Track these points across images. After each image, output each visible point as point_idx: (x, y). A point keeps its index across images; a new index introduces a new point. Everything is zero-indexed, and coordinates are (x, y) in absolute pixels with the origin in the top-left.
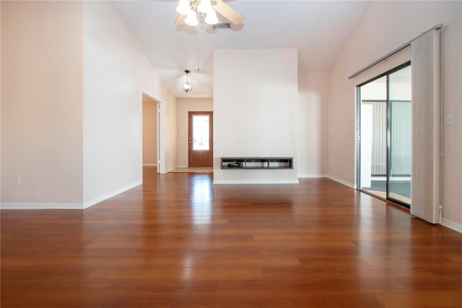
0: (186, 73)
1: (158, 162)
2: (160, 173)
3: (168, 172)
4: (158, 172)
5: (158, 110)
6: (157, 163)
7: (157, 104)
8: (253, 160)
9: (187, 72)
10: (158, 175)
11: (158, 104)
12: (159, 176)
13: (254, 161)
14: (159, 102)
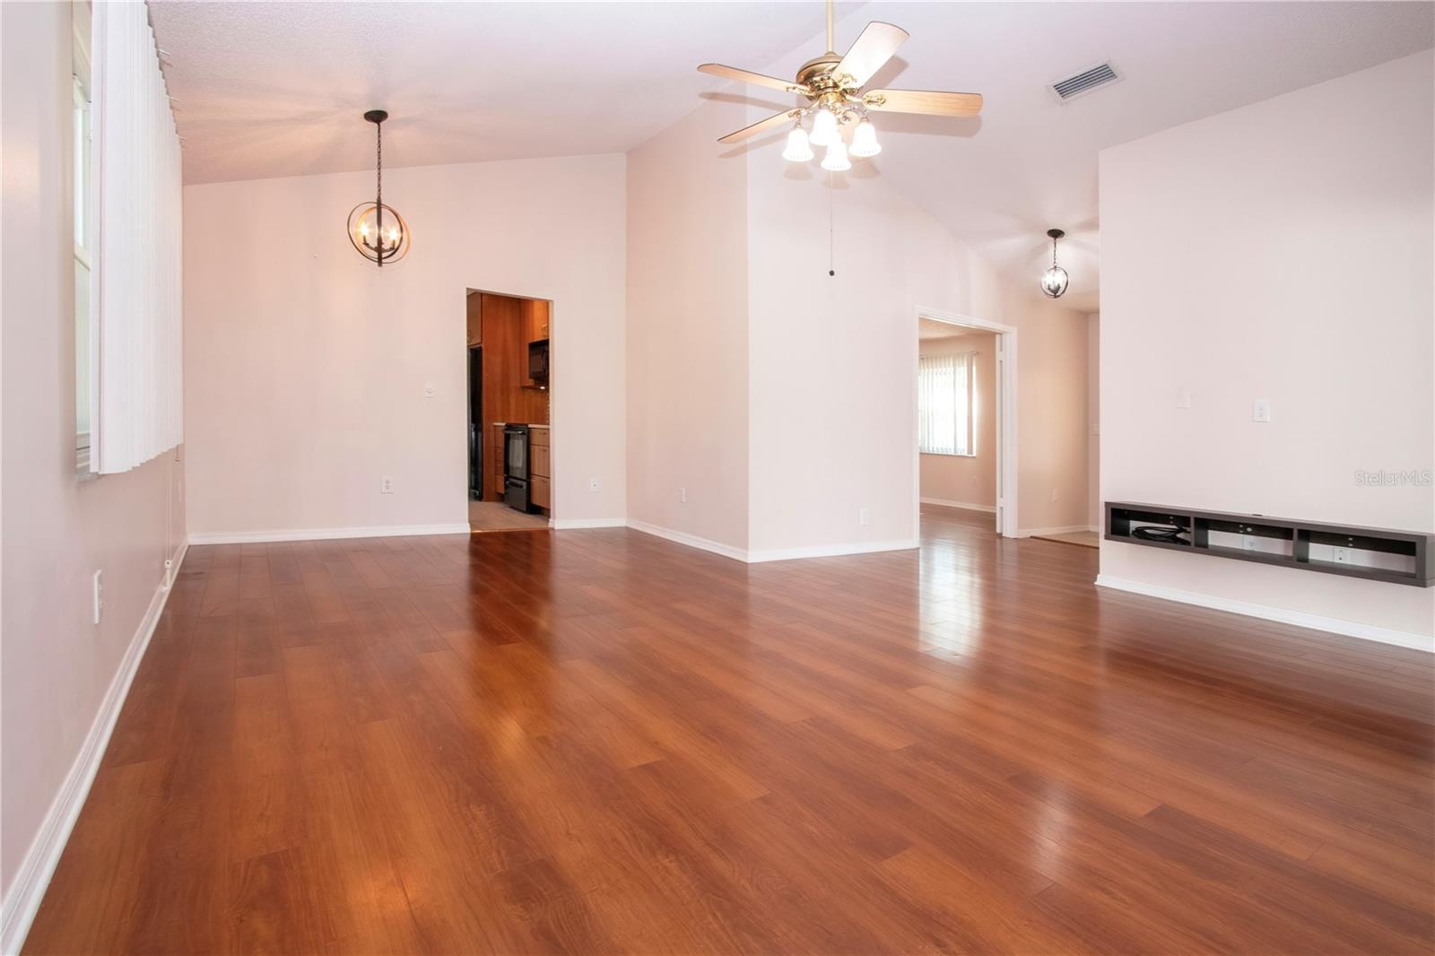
0: (1053, 239)
1: (1000, 502)
2: (1004, 535)
3: (1032, 537)
4: (998, 531)
5: (999, 356)
6: (995, 504)
7: (995, 337)
8: (1250, 525)
9: (1056, 234)
10: (998, 540)
11: (998, 337)
12: (1002, 544)
13: (1249, 530)
14: (1001, 334)
